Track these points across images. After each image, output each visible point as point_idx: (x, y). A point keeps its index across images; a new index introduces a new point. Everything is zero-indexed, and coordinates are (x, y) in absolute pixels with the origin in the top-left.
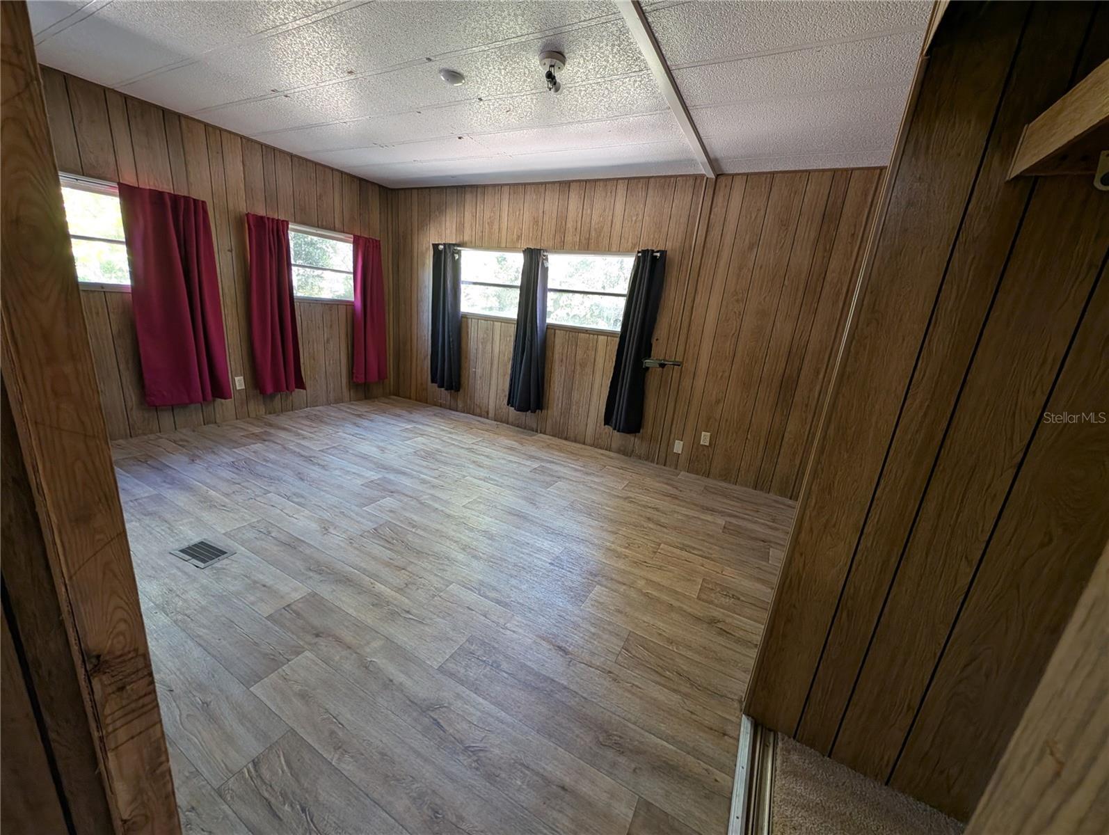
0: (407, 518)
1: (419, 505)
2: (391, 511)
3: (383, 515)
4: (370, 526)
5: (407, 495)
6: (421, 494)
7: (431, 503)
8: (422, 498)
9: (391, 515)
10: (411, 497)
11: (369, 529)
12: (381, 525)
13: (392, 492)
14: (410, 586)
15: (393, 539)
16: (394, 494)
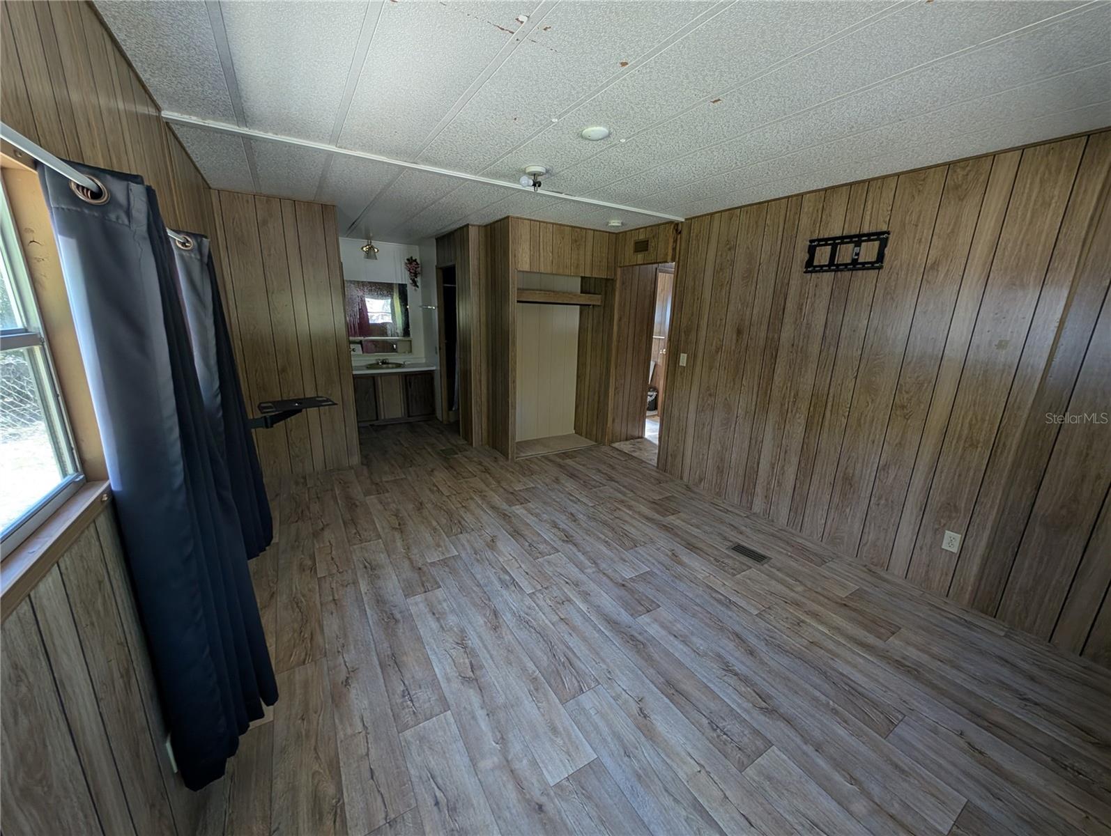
0: (611, 550)
1: (599, 562)
2: (625, 561)
3: (631, 558)
4: (640, 550)
5: (608, 577)
6: (593, 576)
7: (587, 562)
8: (594, 570)
9: (624, 556)
10: (604, 574)
11: (641, 547)
12: (632, 548)
13: (623, 585)
14: (561, 602)
15: (622, 536)
16: (621, 581)
